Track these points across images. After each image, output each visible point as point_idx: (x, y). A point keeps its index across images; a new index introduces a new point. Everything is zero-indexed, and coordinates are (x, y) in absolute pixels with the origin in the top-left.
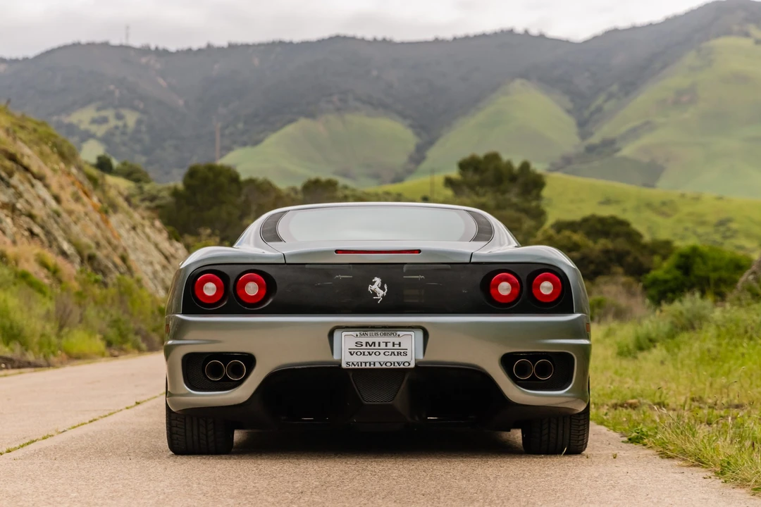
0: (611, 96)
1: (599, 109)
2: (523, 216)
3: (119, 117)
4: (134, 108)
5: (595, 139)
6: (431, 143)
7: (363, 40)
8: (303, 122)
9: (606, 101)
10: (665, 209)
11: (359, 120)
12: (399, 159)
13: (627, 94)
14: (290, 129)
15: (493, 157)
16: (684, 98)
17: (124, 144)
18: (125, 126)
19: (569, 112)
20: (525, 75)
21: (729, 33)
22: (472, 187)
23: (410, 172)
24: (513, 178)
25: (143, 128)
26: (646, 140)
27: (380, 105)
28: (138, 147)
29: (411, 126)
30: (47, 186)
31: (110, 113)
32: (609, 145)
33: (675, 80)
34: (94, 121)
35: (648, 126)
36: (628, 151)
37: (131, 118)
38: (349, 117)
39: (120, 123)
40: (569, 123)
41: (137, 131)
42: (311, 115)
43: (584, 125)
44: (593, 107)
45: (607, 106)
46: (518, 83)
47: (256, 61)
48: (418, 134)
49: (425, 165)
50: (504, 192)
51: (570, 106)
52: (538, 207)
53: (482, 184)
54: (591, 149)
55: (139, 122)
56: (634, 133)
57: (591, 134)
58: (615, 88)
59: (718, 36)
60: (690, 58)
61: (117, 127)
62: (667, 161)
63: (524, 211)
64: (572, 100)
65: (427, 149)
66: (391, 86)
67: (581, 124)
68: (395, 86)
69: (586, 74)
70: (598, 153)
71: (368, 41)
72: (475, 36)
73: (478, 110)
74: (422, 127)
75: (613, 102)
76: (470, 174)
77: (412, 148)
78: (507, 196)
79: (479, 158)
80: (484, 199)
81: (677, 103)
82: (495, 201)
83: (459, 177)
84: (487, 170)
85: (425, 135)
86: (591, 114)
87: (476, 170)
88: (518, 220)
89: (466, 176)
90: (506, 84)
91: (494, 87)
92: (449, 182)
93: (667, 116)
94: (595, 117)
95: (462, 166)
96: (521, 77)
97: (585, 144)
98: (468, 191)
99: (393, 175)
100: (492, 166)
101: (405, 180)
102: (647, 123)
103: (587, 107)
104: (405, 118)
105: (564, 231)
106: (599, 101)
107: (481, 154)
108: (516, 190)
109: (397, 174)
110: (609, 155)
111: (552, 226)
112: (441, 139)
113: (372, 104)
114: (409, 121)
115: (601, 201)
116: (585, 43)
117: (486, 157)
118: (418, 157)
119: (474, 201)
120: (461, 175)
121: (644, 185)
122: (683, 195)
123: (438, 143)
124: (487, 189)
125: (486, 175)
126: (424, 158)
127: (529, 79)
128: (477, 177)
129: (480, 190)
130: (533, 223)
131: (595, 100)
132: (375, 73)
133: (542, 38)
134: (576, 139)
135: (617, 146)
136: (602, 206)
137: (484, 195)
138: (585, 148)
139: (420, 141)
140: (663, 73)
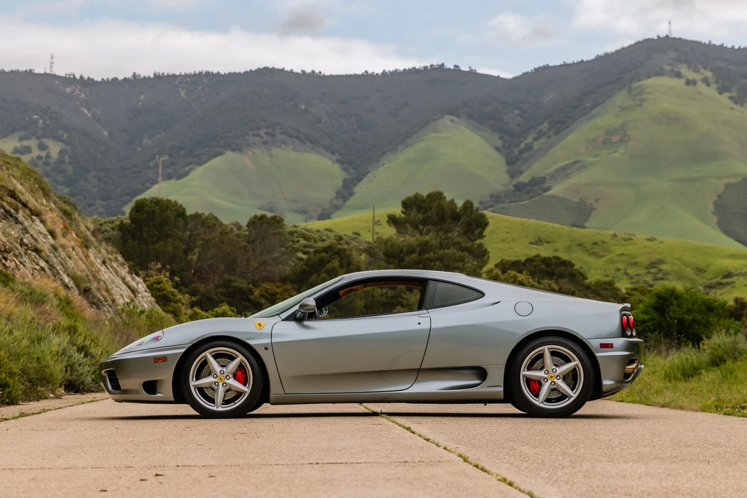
0: (540, 134)
1: (529, 147)
2: (466, 254)
3: (42, 147)
4: (57, 138)
5: (525, 178)
6: (359, 179)
7: (291, 72)
8: (230, 155)
9: (535, 140)
10: (596, 249)
11: (287, 154)
12: (326, 194)
13: (557, 133)
14: (215, 161)
15: (437, 196)
16: (614, 138)
17: (47, 175)
18: (48, 156)
19: (498, 149)
20: (455, 112)
21: (660, 73)
22: (415, 226)
23: (337, 208)
24: (456, 217)
25: (67, 159)
26: (576, 179)
27: (307, 139)
28: (60, 178)
29: (338, 161)
30: (43, 222)
31: (32, 143)
32: (537, 185)
33: (605, 119)
34: (16, 151)
35: (578, 165)
36: (557, 190)
37: (55, 149)
38: (275, 151)
39: (43, 154)
40: (500, 160)
41: (60, 161)
42: (238, 149)
43: (514, 167)
44: (522, 146)
45: (536, 145)
46: (447, 119)
47: (183, 93)
48: (346, 170)
49: (352, 201)
50: (446, 232)
51: (500, 143)
52: (481, 245)
53: (425, 222)
54: (519, 188)
55: (62, 153)
56: (564, 172)
57: (521, 173)
58: (545, 126)
59: (649, 76)
60: (621, 98)
61: (39, 158)
62: (597, 201)
63: (466, 250)
64: (501, 138)
65: (355, 185)
66: (319, 121)
67: (510, 162)
68: (323, 120)
69: (517, 112)
70: (528, 192)
71: (297, 73)
72: (405, 70)
73: (407, 146)
74: (350, 163)
75: (542, 140)
76: (414, 212)
77: (340, 183)
78: (449, 235)
79: (423, 197)
80: (427, 238)
81: (607, 143)
82: (438, 241)
83: (403, 215)
84: (431, 209)
85: (352, 170)
86: (521, 152)
87: (420, 208)
88: (462, 260)
89: (410, 215)
90: (435, 120)
91: (424, 123)
92: (392, 220)
93: (597, 156)
94: (525, 155)
95: (406, 204)
96: (451, 113)
97: (515, 182)
98: (412, 229)
99: (320, 211)
100: (435, 204)
101: (332, 216)
102: (576, 162)
103: (517, 146)
104: (333, 153)
105: (509, 272)
106: (529, 140)
107: (424, 193)
108: (458, 229)
109: (324, 209)
110: (538, 194)
111: (496, 266)
112: (369, 175)
113: (298, 138)
114: (337, 156)
115: (532, 241)
116: (515, 79)
117: (429, 196)
118: (345, 193)
119: (417, 240)
120: (403, 212)
121: (573, 225)
122: (615, 236)
123: (366, 180)
124: (429, 228)
125: (429, 213)
126: (351, 194)
127: (458, 116)
128: (420, 216)
129: (423, 229)
130: (475, 263)
131: (525, 138)
132: (303, 107)
133: (472, 73)
134: (506, 178)
135: (546, 185)
136: (535, 246)
137: (427, 234)
138: (514, 186)
139: (347, 176)
140: (594, 111)
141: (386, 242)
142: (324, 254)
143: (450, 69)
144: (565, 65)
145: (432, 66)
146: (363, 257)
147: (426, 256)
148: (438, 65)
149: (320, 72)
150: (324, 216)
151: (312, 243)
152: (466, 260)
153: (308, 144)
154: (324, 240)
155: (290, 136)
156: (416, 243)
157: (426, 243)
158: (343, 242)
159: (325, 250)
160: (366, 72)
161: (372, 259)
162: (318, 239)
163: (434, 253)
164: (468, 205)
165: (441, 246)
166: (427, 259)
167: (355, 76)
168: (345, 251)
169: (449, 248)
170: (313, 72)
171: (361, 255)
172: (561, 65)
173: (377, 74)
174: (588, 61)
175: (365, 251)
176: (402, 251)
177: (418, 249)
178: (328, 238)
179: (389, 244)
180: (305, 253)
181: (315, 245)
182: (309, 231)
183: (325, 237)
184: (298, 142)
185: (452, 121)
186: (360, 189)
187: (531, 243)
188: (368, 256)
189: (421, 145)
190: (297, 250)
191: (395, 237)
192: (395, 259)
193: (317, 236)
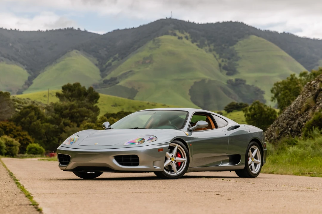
0: (115, 59)
1: (110, 64)
2: (90, 110)
5: (108, 78)
6: (35, 77)
7: (6, 29)
9: (113, 61)
10: (140, 109)
11: (3, 65)
12: (20, 83)
13: (122, 58)
15: (77, 85)
16: (147, 61)
19: (96, 65)
20: (78, 48)
21: (167, 33)
22: (68, 98)
23: (25, 89)
24: (86, 94)
26: (130, 79)
27: (12, 59)
29: (26, 69)
32: (114, 81)
33: (143, 53)
35: (131, 73)
36: (122, 83)
40: (97, 70)
43: (103, 72)
44: (107, 64)
45: (113, 64)
46: (74, 52)
48: (29, 73)
49: (32, 86)
50: (81, 100)
51: (97, 62)
52: (96, 106)
53: (72, 96)
54: (106, 82)
56: (125, 75)
57: (106, 75)
58: (117, 55)
59: (162, 35)
60: (150, 44)
62: (139, 88)
63: (90, 108)
64: (98, 60)
65: (33, 79)
66: (18, 51)
67: (102, 71)
68: (20, 51)
69: (105, 49)
70: (109, 84)
71: (8, 30)
72: (56, 30)
73: (57, 63)
74: (31, 69)
75: (116, 62)
76: (67, 92)
77: (26, 78)
78: (83, 102)
79: (71, 85)
80: (73, 103)
81: (144, 63)
82: (78, 104)
83: (62, 93)
84: (75, 90)
85: (32, 73)
86: (106, 67)
87: (70, 90)
88: (88, 112)
89: (66, 93)
90: (69, 52)
91: (64, 53)
92: (58, 95)
93: (139, 69)
94: (108, 68)
95: (64, 88)
96: (76, 49)
97: (104, 79)
98: (66, 99)
99: (18, 90)
100: (77, 88)
101: (23, 93)
102: (130, 71)
103: (105, 64)
104: (24, 65)
105: (111, 118)
106: (110, 61)
107: (72, 83)
108: (87, 99)
109: (19, 90)
110: (114, 85)
111: (105, 115)
112: (40, 75)
113: (9, 58)
114: (26, 67)
115: (113, 105)
116: (104, 35)
117: (74, 85)
118: (29, 83)
119: (69, 103)
120: (63, 92)
121: (129, 98)
122: (148, 103)
123: (38, 77)
124: (74, 98)
125: (74, 92)
126: (32, 83)
127: (79, 50)
128: (70, 93)
129: (71, 99)
130: (94, 114)
131: (108, 60)
132: (11, 45)
133: (86, 32)
134: (99, 77)
135: (117, 81)
136: (113, 107)
137: (73, 101)
138: (104, 81)
139: (30, 76)
140: (138, 50)
141: (55, 104)
142: (28, 109)
143: (76, 30)
144: (126, 29)
145: (68, 28)
146: (44, 111)
147: (73, 110)
148: (71, 28)
149: (19, 30)
150: (20, 93)
151: (21, 104)
152: (90, 112)
153: (13, 61)
154: (26, 103)
155: (5, 57)
156: (68, 105)
157: (73, 105)
158: (35, 104)
159: (29, 107)
160: (39, 30)
161: (48, 112)
162: (24, 102)
163: (76, 110)
164: (91, 89)
165: (79, 107)
166: (73, 112)
167: (34, 32)
168: (37, 108)
169: (82, 108)
170: (15, 29)
171: (43, 110)
172: (124, 30)
173: (44, 31)
174: (136, 28)
175: (46, 108)
176: (62, 109)
177: (69, 108)
178: (28, 102)
179: (57, 106)
180: (19, 109)
181: (23, 105)
182: (20, 99)
183: (27, 102)
184: (8, 60)
185: (77, 52)
186: (35, 81)
187: (112, 106)
188: (46, 111)
189: (62, 62)
190: (15, 107)
191: (59, 102)
192: (59, 112)
193: (23, 101)
